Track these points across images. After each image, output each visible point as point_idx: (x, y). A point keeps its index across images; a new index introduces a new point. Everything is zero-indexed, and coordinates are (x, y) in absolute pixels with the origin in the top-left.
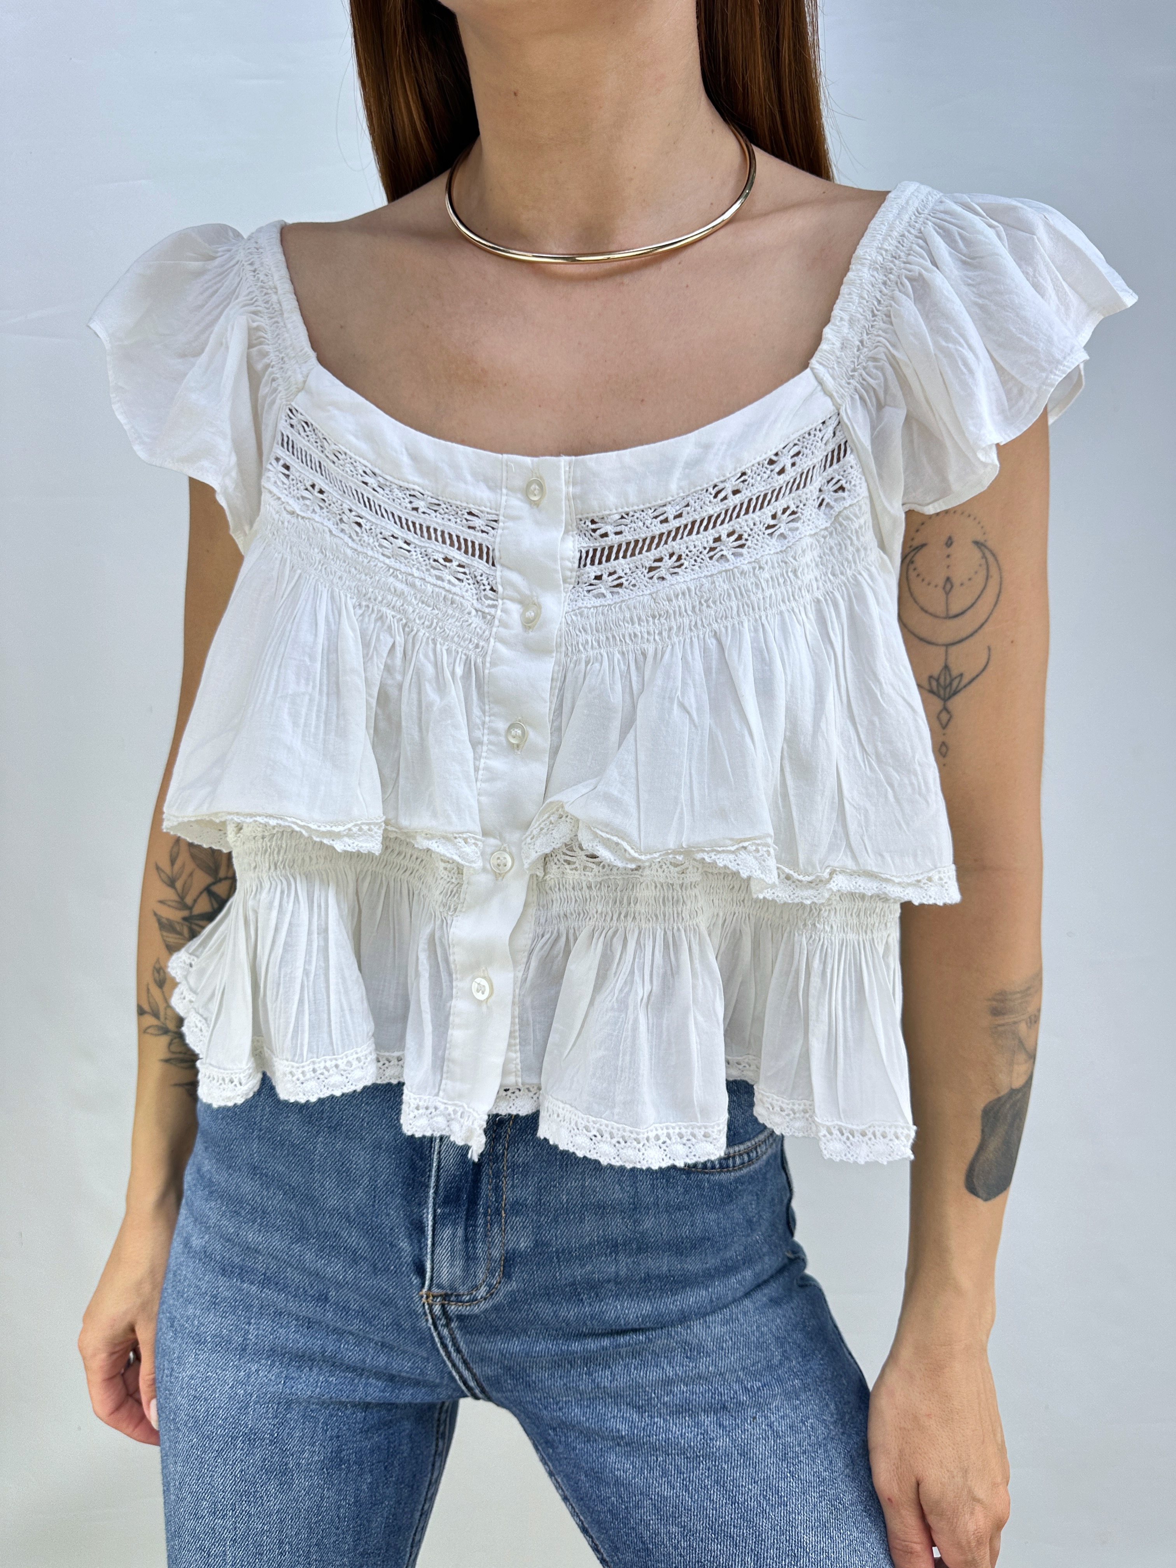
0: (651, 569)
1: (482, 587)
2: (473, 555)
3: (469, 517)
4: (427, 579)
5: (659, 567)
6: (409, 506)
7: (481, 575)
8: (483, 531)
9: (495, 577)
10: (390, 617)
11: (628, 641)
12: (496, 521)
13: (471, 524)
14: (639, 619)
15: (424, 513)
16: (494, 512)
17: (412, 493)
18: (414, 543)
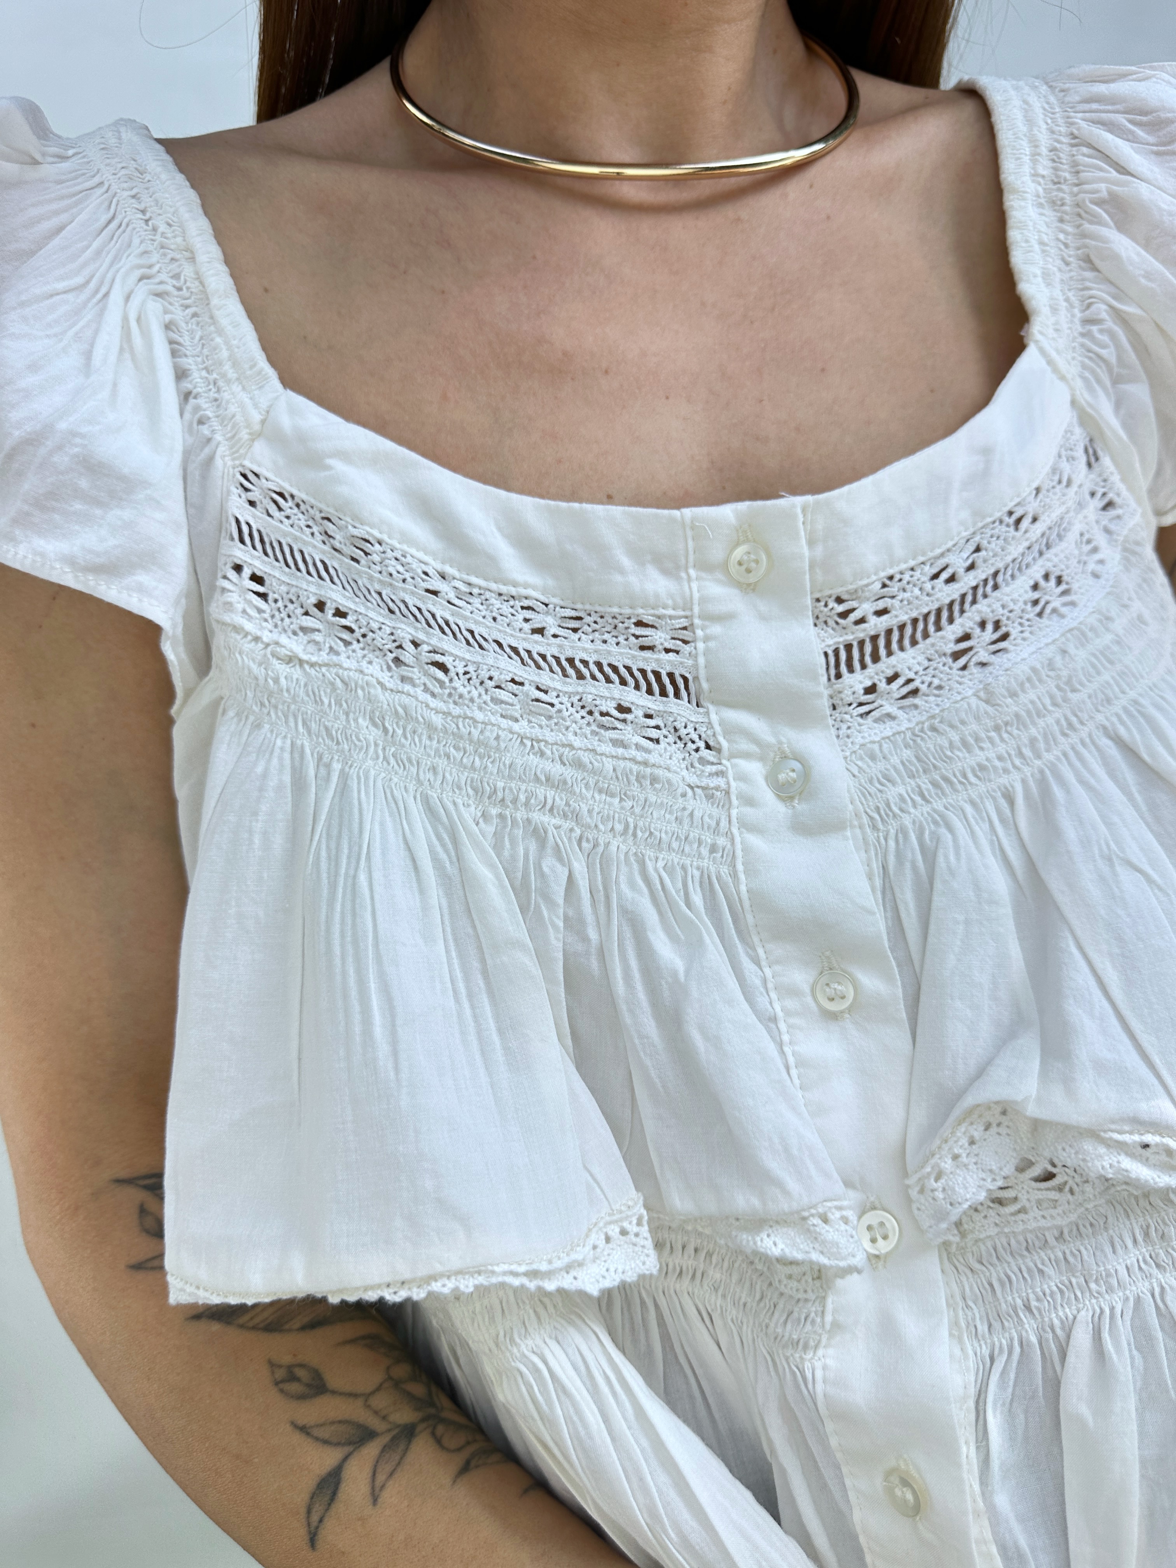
0: (956, 656)
1: (692, 746)
2: (663, 693)
3: (639, 631)
4: (598, 749)
5: (970, 649)
6: (527, 627)
7: (685, 727)
8: (667, 651)
9: (710, 724)
10: (551, 830)
11: (973, 779)
12: (685, 628)
13: (646, 642)
14: (977, 739)
15: (555, 636)
16: (682, 613)
17: (526, 603)
18: (555, 689)
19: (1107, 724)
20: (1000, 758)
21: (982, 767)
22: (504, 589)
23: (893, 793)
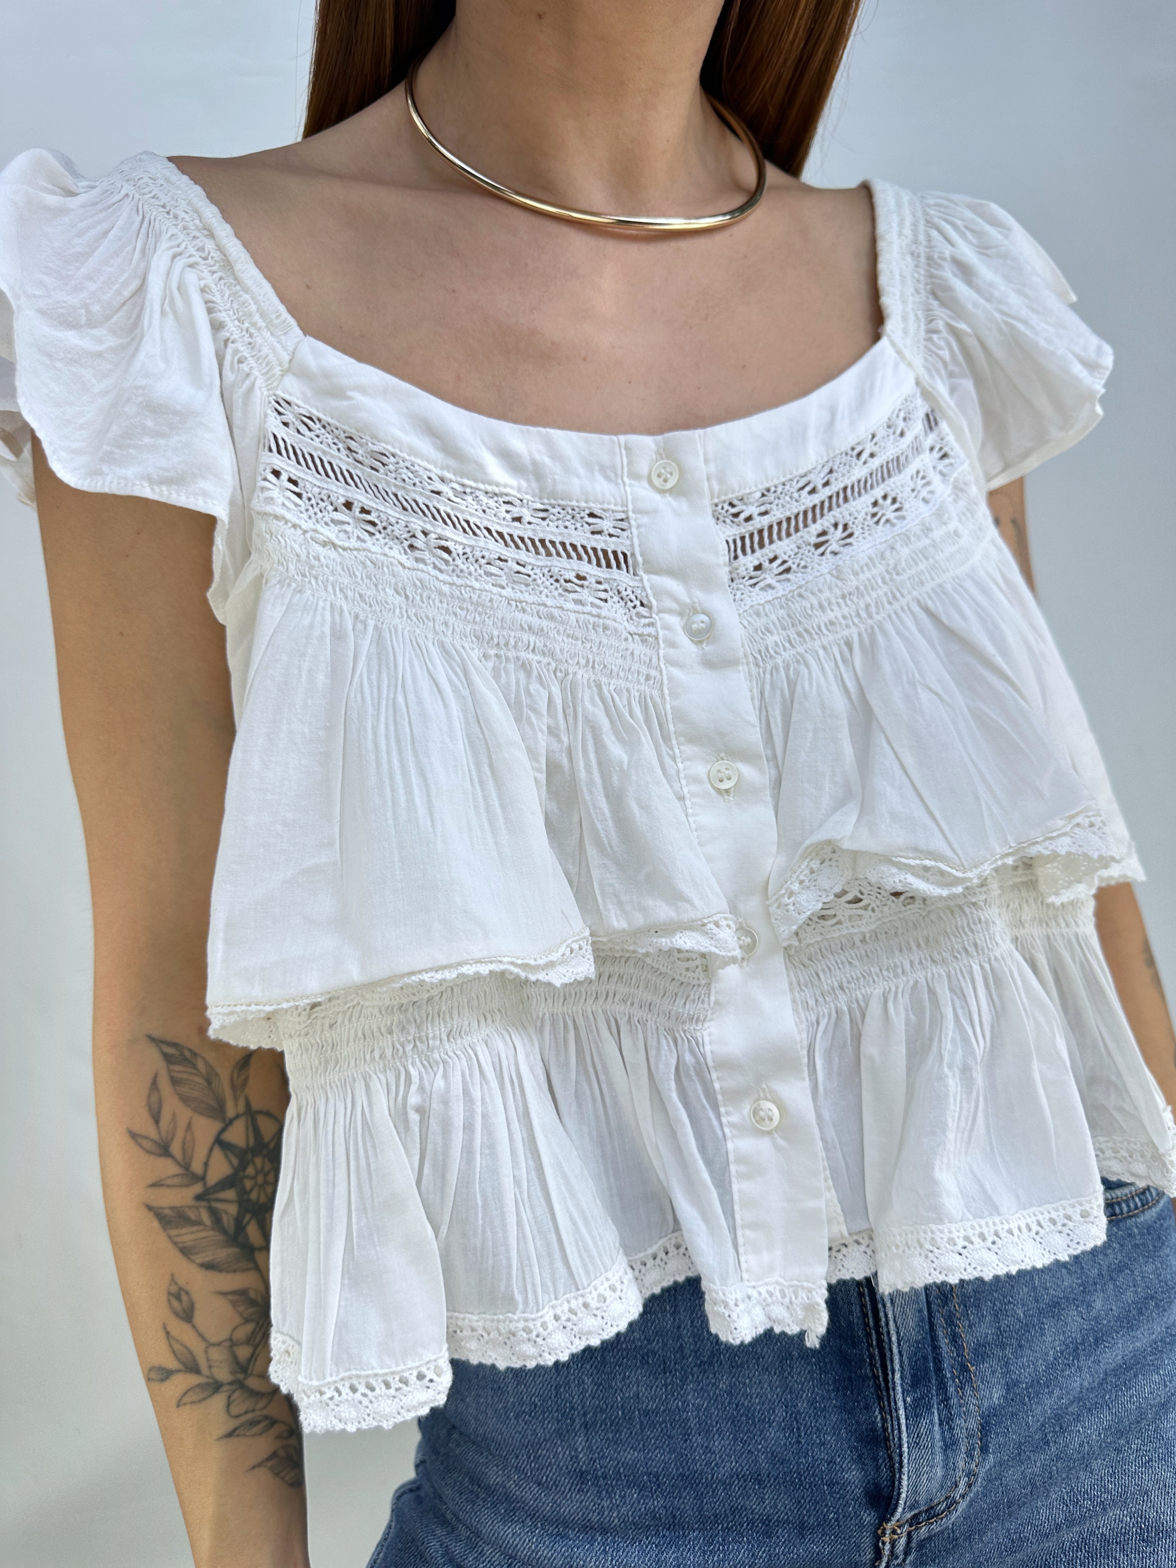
0: (817, 546)
1: (630, 604)
2: (609, 566)
3: (591, 520)
4: (565, 607)
5: (827, 541)
7: (626, 590)
8: (611, 535)
9: (644, 588)
10: (534, 664)
12: (622, 520)
13: (597, 528)
14: (829, 604)
15: (529, 523)
16: (620, 508)
17: (507, 499)
18: (530, 564)
19: (920, 598)
20: (844, 617)
21: (832, 623)
22: (489, 488)
23: (771, 640)
